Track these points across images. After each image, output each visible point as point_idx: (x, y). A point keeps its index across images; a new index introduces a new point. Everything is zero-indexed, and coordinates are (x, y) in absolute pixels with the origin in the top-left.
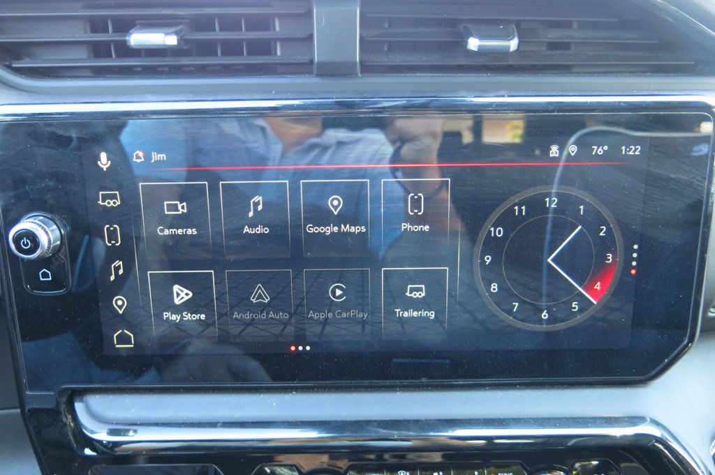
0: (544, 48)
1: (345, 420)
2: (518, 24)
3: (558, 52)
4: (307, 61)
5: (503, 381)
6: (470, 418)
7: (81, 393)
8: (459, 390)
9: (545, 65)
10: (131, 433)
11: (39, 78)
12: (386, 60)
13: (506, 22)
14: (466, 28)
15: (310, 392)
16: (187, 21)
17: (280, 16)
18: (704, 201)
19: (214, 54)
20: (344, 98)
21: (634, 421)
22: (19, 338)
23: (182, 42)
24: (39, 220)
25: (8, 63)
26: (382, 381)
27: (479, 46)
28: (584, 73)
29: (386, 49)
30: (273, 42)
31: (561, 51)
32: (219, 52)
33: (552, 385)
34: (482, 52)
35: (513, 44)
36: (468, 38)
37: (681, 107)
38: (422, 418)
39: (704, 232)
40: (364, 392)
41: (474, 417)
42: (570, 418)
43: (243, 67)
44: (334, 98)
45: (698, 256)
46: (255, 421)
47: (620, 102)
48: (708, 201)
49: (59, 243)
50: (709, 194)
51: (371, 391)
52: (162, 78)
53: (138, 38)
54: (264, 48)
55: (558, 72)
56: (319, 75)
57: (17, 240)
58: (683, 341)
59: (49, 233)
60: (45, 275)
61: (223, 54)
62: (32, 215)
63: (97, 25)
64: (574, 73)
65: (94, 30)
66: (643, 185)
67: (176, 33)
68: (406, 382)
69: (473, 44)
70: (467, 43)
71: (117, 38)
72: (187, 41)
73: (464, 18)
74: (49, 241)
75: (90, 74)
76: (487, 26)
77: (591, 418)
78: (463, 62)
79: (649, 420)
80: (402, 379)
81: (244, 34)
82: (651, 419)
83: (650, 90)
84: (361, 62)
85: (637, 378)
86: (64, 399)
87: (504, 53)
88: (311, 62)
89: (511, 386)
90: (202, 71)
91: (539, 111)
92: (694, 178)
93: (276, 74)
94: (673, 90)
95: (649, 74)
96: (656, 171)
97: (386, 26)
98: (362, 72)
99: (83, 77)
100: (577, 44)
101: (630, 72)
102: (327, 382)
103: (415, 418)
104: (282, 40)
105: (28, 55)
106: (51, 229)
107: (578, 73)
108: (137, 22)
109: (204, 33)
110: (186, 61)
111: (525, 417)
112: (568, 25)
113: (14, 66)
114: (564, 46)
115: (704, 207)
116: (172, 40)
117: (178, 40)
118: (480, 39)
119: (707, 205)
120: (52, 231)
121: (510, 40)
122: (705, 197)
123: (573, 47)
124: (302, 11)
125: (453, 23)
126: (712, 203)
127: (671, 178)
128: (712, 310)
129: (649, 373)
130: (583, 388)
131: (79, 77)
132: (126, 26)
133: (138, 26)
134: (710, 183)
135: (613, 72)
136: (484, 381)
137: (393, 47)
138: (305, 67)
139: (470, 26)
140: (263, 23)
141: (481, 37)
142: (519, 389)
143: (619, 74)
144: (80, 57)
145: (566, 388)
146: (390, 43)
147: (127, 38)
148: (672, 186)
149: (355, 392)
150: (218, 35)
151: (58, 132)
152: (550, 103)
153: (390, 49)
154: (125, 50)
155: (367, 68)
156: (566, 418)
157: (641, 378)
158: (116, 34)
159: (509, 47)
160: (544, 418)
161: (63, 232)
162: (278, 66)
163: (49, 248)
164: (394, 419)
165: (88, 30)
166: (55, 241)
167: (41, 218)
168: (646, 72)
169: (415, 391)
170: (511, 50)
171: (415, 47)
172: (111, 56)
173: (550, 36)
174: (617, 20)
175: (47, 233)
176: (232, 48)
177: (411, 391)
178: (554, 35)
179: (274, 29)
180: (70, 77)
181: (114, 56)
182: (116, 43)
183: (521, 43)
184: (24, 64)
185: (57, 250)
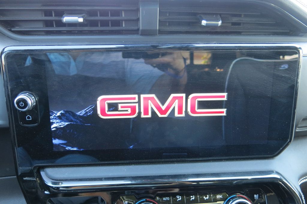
0: (230, 25)
1: (155, 175)
2: (220, 15)
3: (237, 26)
4: (137, 29)
5: (217, 158)
6: (205, 173)
7: (43, 168)
8: (200, 162)
9: (230, 32)
10: (60, 184)
11: (23, 35)
12: (169, 29)
13: (216, 14)
14: (201, 16)
15: (139, 165)
16: (86, 12)
17: (124, 10)
18: (295, 85)
20: (154, 44)
21: (270, 172)
22: (17, 145)
23: (85, 21)
24: (27, 95)
25: (9, 29)
26: (169, 159)
27: (206, 24)
28: (246, 35)
29: (167, 24)
30: (121, 21)
31: (238, 26)
32: (99, 25)
33: (237, 159)
34: (207, 26)
35: (220, 23)
36: (202, 21)
37: (286, 48)
38: (186, 174)
39: (295, 97)
40: (162, 164)
41: (207, 173)
42: (245, 172)
43: (108, 31)
44: (150, 44)
45: (293, 107)
46: (118, 177)
47: (263, 46)
48: (296, 85)
49: (35, 104)
50: (297, 82)
51: (165, 164)
52: (75, 36)
53: (66, 19)
54: (117, 23)
55: (236, 34)
56: (142, 35)
57: (18, 102)
58: (287, 140)
59: (32, 99)
60: (29, 118)
61: (101, 26)
62: (24, 92)
63: (48, 13)
64: (242, 35)
65: (46, 15)
66: (272, 79)
67: (83, 17)
68: (179, 159)
69: (204, 23)
70: (201, 22)
71: (57, 18)
73: (200, 12)
74: (32, 103)
75: (44, 34)
76: (209, 15)
77: (253, 172)
78: (199, 30)
79: (275, 172)
80: (177, 158)
81: (110, 18)
82: (276, 172)
83: (273, 42)
84: (159, 30)
85: (270, 156)
86: (35, 171)
87: (216, 27)
88: (138, 30)
89: (221, 160)
90: (91, 33)
91: (232, 50)
92: (291, 76)
93: (123, 34)
94: (282, 42)
95: (272, 35)
96: (277, 73)
97: (168, 15)
98: (159, 34)
99: (41, 35)
100: (244, 23)
101: (264, 35)
102: (147, 160)
103: (183, 174)
104: (125, 20)
105: (17, 26)
106: (32, 98)
107: (244, 35)
108: (65, 12)
109: (94, 17)
110: (86, 28)
111: (227, 172)
112: (240, 16)
113: (12, 30)
114: (239, 24)
115: (295, 88)
116: (81, 20)
117: (83, 20)
118: (207, 21)
119: (296, 87)
120: (33, 99)
121: (219, 21)
122: (295, 83)
123: (242, 24)
124: (135, 8)
125: (195, 14)
126: (298, 86)
127: (283, 76)
128: (297, 129)
129: (274, 153)
130: (249, 160)
131: (39, 35)
132: (61, 14)
133: (66, 14)
134: (297, 78)
135: (257, 35)
136: (210, 158)
137: (171, 24)
138: (136, 32)
139: (202, 16)
140: (117, 13)
141: (207, 20)
142: (224, 161)
143: (260, 35)
144: (40, 27)
145: (242, 160)
146: (169, 22)
147: (62, 19)
148: (283, 79)
149: (158, 164)
150: (99, 18)
151: (35, 58)
152: (236, 47)
153: (169, 24)
154: (61, 24)
155: (161, 32)
156: (243, 172)
157: (272, 156)
158: (56, 17)
159: (218, 24)
160: (235, 172)
161: (37, 99)
162: (124, 31)
163: (31, 106)
164: (175, 174)
165: (43, 15)
166: (34, 103)
167: (28, 94)
168: (270, 35)
169: (182, 163)
170: (219, 25)
171: (179, 24)
172: (54, 26)
173: (233, 20)
174: (260, 14)
175: (31, 100)
176: (105, 23)
177: (181, 163)
178: (235, 20)
179: (122, 16)
180: (35, 35)
181: (55, 26)
182: (56, 21)
183: (222, 23)
184: (17, 29)
185: (35, 108)
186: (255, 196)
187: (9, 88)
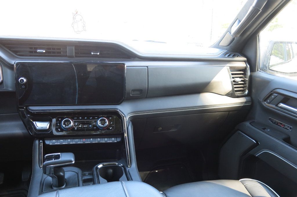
11: (21, 56)
14: (91, 51)
16: (47, 48)
17: (62, 48)
19: (51, 53)
25: (16, 54)
34: (94, 55)
35: (98, 54)
39: (124, 81)
43: (56, 56)
52: (42, 57)
53: (38, 51)
54: (60, 53)
56: (68, 57)
57: (20, 81)
60: (23, 87)
62: (22, 77)
63: (31, 48)
65: (30, 49)
70: (91, 53)
72: (47, 51)
76: (95, 51)
78: (91, 56)
81: (56, 51)
84: (75, 55)
90: (48, 56)
93: (61, 57)
99: (28, 56)
104: (62, 52)
109: (50, 50)
110: (46, 54)
114: (108, 54)
116: (44, 51)
123: (110, 54)
125: (89, 50)
128: (131, 95)
132: (37, 49)
138: (66, 56)
140: (60, 49)
141: (93, 53)
144: (28, 53)
146: (81, 53)
148: (119, 75)
150: (52, 50)
154: (36, 52)
155: (76, 56)
161: (27, 80)
167: (24, 78)
172: (33, 53)
175: (25, 80)
176: (54, 53)
180: (26, 56)
182: (34, 51)
183: (100, 54)
184: (18, 54)
185: (26, 83)
186: (110, 118)
187: (17, 76)
